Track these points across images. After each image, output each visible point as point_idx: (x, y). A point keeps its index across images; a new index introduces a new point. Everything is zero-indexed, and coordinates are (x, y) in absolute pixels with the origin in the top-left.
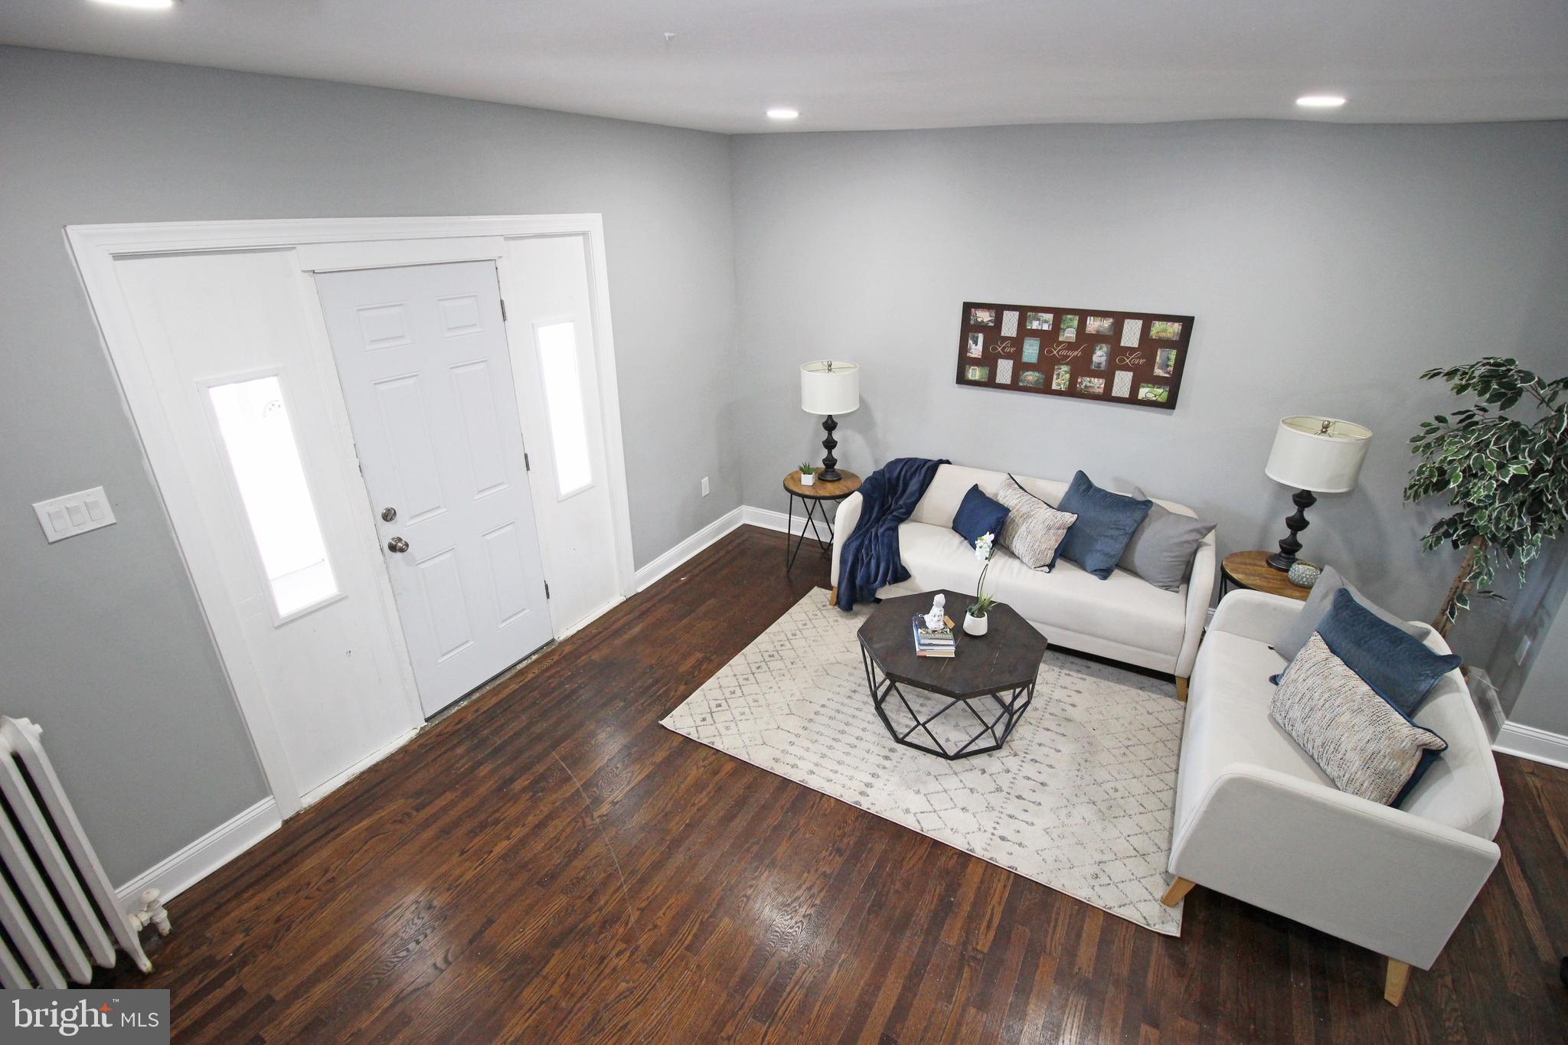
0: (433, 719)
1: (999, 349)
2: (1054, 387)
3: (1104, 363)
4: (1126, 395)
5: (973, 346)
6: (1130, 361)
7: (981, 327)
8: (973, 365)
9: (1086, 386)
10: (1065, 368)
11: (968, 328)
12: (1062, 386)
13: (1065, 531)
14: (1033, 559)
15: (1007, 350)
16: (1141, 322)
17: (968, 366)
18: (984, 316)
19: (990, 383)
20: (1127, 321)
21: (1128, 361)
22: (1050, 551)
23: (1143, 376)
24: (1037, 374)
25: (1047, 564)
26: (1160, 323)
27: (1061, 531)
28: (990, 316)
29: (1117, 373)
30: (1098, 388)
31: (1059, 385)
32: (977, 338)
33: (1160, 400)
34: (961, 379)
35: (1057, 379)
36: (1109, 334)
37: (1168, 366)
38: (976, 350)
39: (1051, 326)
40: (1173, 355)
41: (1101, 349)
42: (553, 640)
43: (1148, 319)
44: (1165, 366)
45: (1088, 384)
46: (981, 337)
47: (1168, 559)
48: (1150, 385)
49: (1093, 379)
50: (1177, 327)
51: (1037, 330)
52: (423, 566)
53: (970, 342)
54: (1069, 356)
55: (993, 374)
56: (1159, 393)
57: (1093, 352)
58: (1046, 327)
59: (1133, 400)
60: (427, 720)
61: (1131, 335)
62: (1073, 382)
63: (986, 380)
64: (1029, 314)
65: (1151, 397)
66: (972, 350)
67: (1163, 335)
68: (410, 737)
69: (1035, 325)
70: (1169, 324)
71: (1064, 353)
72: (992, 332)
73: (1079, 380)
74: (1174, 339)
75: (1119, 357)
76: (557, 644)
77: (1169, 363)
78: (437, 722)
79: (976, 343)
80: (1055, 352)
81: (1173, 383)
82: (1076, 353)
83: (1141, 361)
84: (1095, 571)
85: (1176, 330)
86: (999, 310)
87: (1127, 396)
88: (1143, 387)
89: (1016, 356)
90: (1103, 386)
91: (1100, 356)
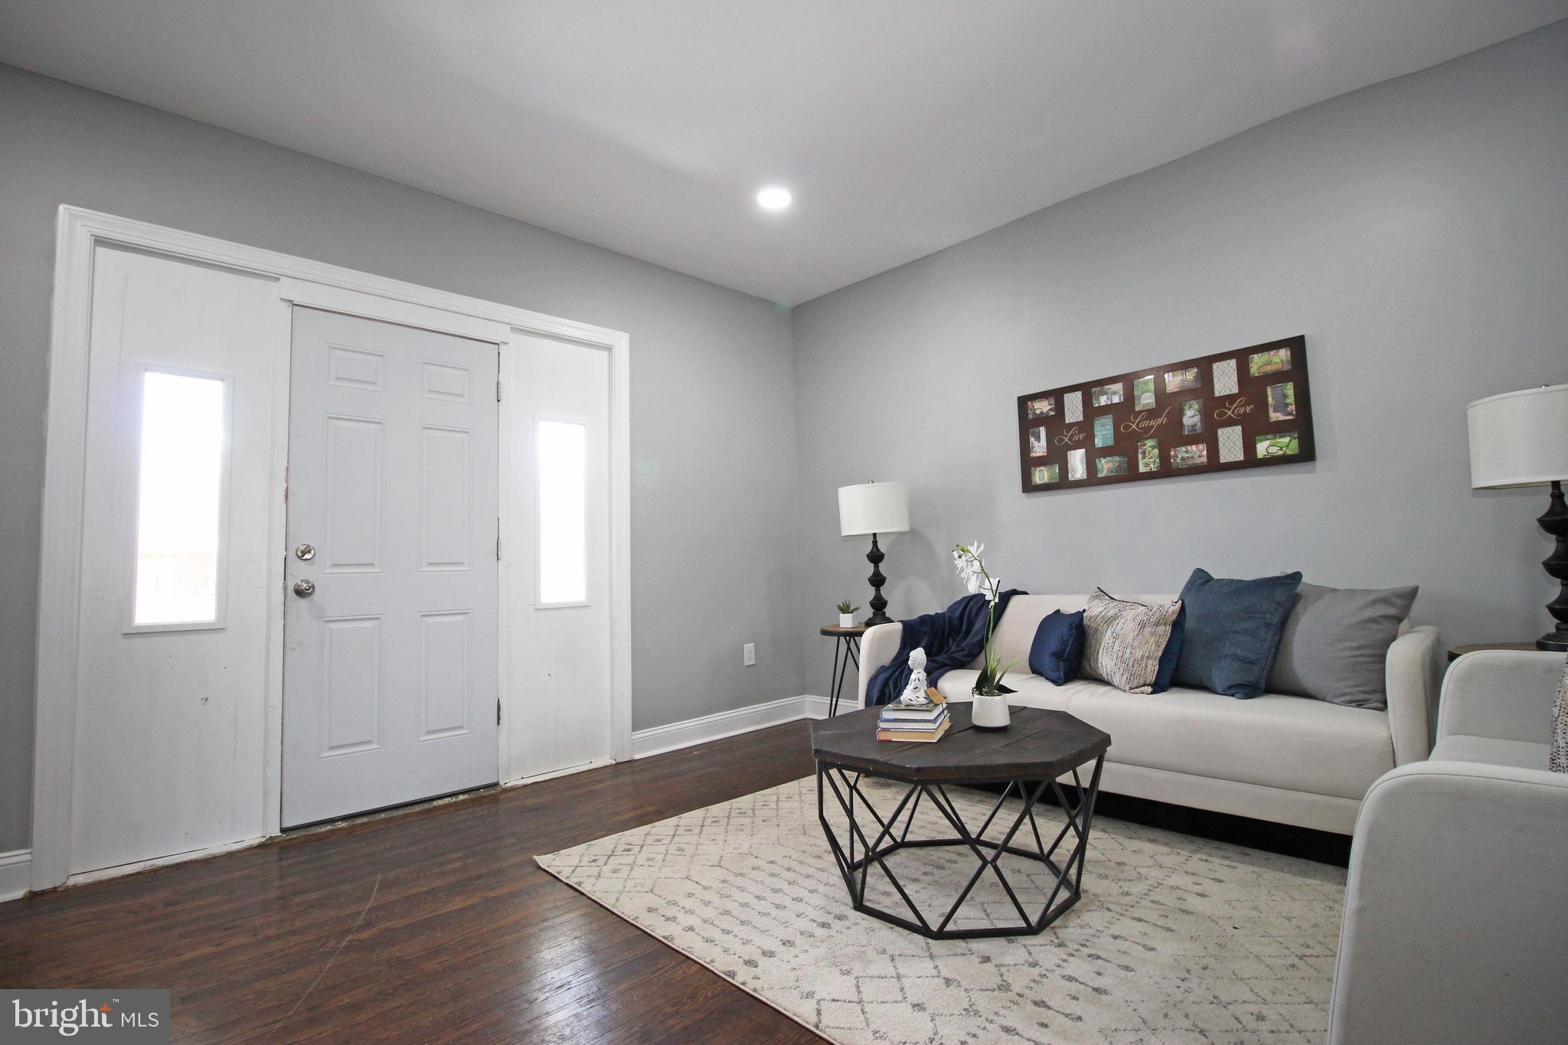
0: (291, 832)
1: (1066, 440)
2: (1142, 469)
3: (1199, 424)
4: (1240, 457)
5: (1036, 444)
6: (1233, 412)
7: (1042, 420)
8: (1039, 465)
9: (1183, 458)
10: (1150, 443)
11: (1027, 425)
12: (1152, 466)
13: (1169, 628)
14: (1125, 677)
15: (1076, 438)
16: (1234, 361)
17: (1033, 469)
18: (1043, 407)
19: (1063, 483)
20: (1215, 366)
21: (1230, 413)
22: (1150, 662)
23: (1255, 427)
24: (1117, 458)
25: (1148, 682)
26: (1260, 355)
27: (1161, 628)
28: (1050, 405)
29: (1220, 431)
30: (1199, 456)
31: (1147, 465)
32: (1039, 432)
33: (1289, 452)
34: (1029, 487)
35: (1144, 458)
36: (1197, 386)
37: (1287, 405)
38: (1039, 448)
39: (1122, 397)
40: (1289, 389)
41: (1190, 407)
42: (497, 784)
43: (1242, 356)
44: (1282, 407)
45: (1185, 455)
46: (1042, 430)
47: (1347, 653)
48: (1269, 436)
49: (1189, 448)
50: (1284, 354)
51: (1107, 405)
52: (333, 626)
53: (1032, 439)
54: (1152, 427)
55: (1064, 470)
56: (1287, 444)
57: (1181, 413)
58: (1116, 400)
59: (1251, 462)
60: (283, 830)
61: (1225, 380)
62: (1164, 458)
63: (1057, 480)
64: (1093, 390)
65: (1275, 451)
66: (1036, 449)
67: (1269, 369)
68: (250, 844)
69: (1103, 401)
70: (1272, 353)
71: (1145, 424)
72: (1055, 422)
73: (1172, 453)
74: (1285, 369)
75: (1216, 412)
76: (499, 789)
77: (1288, 401)
78: (294, 836)
79: (1038, 439)
80: (1134, 426)
81: (1302, 425)
82: (1160, 421)
83: (1248, 409)
84: (1230, 688)
85: (1284, 358)
86: (1057, 395)
87: (1242, 458)
88: (1261, 441)
89: (1087, 442)
90: (1205, 453)
91: (1191, 416)
